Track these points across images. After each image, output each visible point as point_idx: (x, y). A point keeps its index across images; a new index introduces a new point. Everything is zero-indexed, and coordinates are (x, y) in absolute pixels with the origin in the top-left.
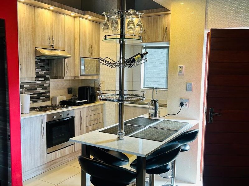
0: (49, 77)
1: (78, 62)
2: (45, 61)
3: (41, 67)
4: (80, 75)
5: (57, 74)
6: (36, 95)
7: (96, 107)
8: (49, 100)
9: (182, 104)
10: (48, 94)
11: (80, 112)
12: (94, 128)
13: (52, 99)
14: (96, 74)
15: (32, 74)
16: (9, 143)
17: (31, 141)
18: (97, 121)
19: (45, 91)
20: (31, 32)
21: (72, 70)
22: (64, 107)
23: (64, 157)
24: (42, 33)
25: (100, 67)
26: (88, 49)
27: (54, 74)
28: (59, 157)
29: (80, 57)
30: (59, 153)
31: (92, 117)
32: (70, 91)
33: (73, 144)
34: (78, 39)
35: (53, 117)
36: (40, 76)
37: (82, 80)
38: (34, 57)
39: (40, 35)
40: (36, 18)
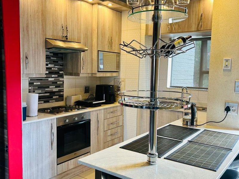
0: (63, 74)
1: (95, 56)
2: (59, 55)
3: (54, 62)
4: (98, 72)
5: (72, 70)
6: (48, 94)
7: (115, 109)
8: (63, 100)
9: (228, 109)
10: (61, 93)
11: (96, 115)
12: (113, 132)
13: (66, 98)
14: (116, 71)
15: (41, 70)
16: (6, 155)
17: (37, 151)
18: (116, 124)
19: (59, 89)
20: (40, 20)
21: (89, 66)
22: (79, 109)
23: (78, 168)
24: (54, 21)
25: (121, 63)
26: (108, 42)
27: (69, 70)
28: (72, 168)
29: (98, 51)
30: (72, 163)
31: (111, 120)
32: (87, 90)
33: (89, 152)
34: (96, 30)
35: (65, 120)
36: (53, 72)
37: (100, 77)
38: (45, 50)
39: (52, 24)
40: (47, 3)
